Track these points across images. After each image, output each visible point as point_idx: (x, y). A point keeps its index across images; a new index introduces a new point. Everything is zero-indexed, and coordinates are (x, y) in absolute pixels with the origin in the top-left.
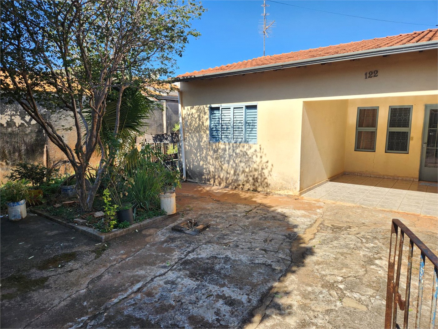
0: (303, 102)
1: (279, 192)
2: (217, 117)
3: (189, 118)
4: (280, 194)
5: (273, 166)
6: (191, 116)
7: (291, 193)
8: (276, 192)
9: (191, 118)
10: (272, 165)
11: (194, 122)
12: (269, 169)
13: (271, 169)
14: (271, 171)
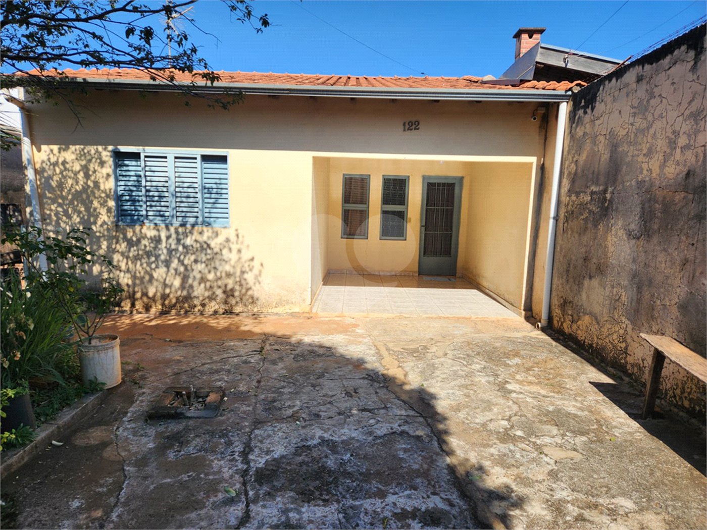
0: (313, 157)
1: (275, 310)
2: (132, 173)
3: (55, 170)
4: (277, 314)
5: (264, 265)
6: (62, 167)
7: (296, 309)
8: (270, 311)
9: (61, 173)
10: (262, 265)
11: (70, 182)
12: (256, 271)
13: (260, 271)
14: (260, 275)
